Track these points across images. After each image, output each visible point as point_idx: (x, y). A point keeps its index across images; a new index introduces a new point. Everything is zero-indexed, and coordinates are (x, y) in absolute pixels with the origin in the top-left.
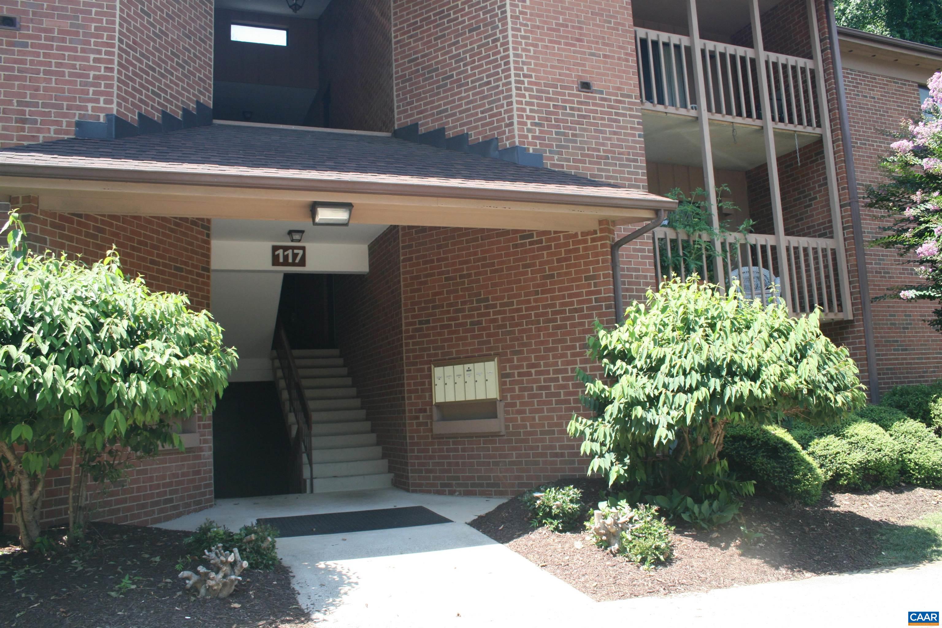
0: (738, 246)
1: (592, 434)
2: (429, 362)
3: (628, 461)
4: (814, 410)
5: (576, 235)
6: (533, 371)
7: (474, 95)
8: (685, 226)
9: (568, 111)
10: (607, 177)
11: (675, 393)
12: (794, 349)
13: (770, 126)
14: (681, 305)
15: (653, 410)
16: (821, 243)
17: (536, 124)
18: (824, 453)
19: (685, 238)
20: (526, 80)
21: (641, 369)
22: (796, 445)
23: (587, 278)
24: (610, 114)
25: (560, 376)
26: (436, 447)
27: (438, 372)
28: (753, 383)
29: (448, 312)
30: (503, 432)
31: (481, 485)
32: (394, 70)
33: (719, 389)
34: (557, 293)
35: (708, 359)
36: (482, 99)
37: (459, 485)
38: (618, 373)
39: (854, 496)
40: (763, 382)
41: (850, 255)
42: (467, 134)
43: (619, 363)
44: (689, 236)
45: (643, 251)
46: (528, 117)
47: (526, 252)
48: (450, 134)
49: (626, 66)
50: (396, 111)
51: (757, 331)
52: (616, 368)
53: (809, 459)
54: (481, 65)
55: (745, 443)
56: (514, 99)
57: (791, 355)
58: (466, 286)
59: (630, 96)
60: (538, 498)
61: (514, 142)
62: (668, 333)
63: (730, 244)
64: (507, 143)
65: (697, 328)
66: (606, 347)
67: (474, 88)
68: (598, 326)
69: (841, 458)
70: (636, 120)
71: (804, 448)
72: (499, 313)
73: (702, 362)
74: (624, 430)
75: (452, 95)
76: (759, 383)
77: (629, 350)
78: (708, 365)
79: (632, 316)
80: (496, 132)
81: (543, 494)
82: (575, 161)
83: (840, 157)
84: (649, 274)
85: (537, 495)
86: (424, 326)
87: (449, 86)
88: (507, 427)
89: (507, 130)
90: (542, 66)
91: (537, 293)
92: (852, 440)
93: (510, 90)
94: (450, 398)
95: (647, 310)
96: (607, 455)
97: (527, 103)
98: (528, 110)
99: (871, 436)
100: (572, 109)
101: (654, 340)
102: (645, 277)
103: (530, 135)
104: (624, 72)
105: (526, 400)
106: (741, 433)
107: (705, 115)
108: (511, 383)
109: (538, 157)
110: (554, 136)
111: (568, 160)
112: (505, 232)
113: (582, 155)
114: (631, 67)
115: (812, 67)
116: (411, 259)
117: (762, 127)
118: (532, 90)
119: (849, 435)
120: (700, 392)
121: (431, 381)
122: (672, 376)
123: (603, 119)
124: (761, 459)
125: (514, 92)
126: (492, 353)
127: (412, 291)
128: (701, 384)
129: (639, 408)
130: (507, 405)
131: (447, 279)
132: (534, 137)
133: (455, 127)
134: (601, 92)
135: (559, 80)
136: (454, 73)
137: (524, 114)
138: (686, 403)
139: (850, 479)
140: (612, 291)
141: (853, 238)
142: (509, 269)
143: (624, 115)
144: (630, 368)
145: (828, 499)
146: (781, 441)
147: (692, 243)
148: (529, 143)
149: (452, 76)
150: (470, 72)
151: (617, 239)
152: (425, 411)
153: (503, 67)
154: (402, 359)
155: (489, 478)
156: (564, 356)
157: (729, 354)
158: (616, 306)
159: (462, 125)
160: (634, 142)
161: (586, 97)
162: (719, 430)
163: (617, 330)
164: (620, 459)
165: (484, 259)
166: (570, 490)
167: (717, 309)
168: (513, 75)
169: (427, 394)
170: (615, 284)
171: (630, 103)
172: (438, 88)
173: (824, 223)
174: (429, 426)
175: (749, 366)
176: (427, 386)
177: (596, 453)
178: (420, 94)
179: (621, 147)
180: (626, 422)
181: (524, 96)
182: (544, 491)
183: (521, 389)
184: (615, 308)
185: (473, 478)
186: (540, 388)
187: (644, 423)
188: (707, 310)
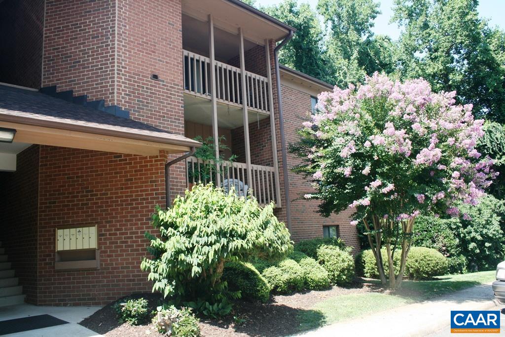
0: (228, 168)
1: (154, 269)
2: (55, 227)
3: (175, 284)
4: (271, 254)
5: (146, 157)
6: (118, 232)
7: (92, 74)
8: (202, 156)
9: (145, 89)
10: (164, 127)
11: (203, 246)
12: (262, 223)
13: (246, 108)
14: (204, 199)
15: (189, 256)
16: (267, 169)
17: (127, 95)
18: (270, 275)
19: (202, 162)
20: (123, 70)
21: (182, 233)
22: (257, 272)
23: (151, 182)
24: (167, 93)
25: (134, 236)
26: (56, 277)
27: (60, 232)
28: (243, 241)
29: (68, 197)
30: (99, 268)
31: (84, 299)
32: (43, 53)
33: (226, 244)
34: (134, 189)
35: (220, 228)
36: (97, 77)
37: (70, 300)
38: (169, 235)
39: (284, 297)
40: (248, 240)
41: (281, 176)
42: (86, 95)
43: (170, 229)
44: (204, 161)
45: (180, 168)
46: (123, 90)
47: (117, 165)
48: (76, 94)
49: (177, 69)
50: (43, 77)
51: (244, 214)
52: (168, 232)
53: (263, 279)
54: (98, 58)
55: (232, 271)
56: (116, 79)
57: (260, 226)
58: (80, 182)
59: (178, 85)
60: (123, 306)
61: (114, 103)
62: (198, 214)
63: (224, 167)
64: (110, 103)
65: (213, 211)
66: (163, 220)
67: (93, 70)
68: (158, 208)
69: (278, 277)
70: (180, 98)
71: (261, 274)
72: (99, 199)
73: (217, 230)
74: (174, 266)
75: (79, 73)
76: (246, 240)
77: (176, 222)
78: (220, 231)
79: (178, 203)
80: (103, 96)
81: (126, 304)
82: (147, 117)
83: (278, 127)
84: (183, 181)
85: (122, 304)
86: (52, 205)
87: (77, 67)
88: (101, 265)
89: (110, 96)
90: (132, 63)
91: (122, 189)
92: (283, 268)
93: (114, 74)
94: (67, 248)
95: (185, 201)
96: (162, 280)
97: (123, 83)
98: (123, 86)
99: (292, 266)
100: (147, 88)
101: (190, 217)
102: (181, 182)
103: (123, 100)
104: (176, 72)
105: (113, 249)
106: (230, 266)
107: (215, 99)
108: (105, 239)
109: (127, 113)
110: (136, 102)
111: (143, 116)
112: (106, 153)
113: (151, 114)
114: (180, 70)
115: (267, 81)
116: (46, 165)
117: (242, 109)
118: (126, 75)
119: (281, 266)
120: (216, 246)
121: (55, 238)
122: (201, 237)
123: (163, 96)
124: (240, 280)
125: (116, 75)
126: (94, 222)
127: (46, 184)
128: (216, 241)
129: (183, 255)
130: (102, 252)
131: (68, 178)
132: (125, 102)
133: (79, 91)
134: (163, 81)
135: (141, 72)
136: (81, 60)
137: (121, 88)
138: (209, 252)
139: (282, 288)
140: (165, 189)
141: (283, 167)
142: (106, 174)
143: (174, 95)
144: (175, 232)
145: (272, 299)
146: (250, 270)
147: (205, 165)
148: (123, 105)
149: (80, 62)
150: (90, 61)
151: (169, 161)
152: (50, 255)
153: (111, 61)
154: (36, 224)
155: (89, 295)
156: (137, 224)
157: (232, 225)
158: (167, 198)
159: (83, 90)
160: (179, 109)
161: (155, 83)
162: (222, 265)
163: (169, 211)
164: (170, 283)
165: (92, 167)
166: (141, 300)
167: (223, 201)
168: (116, 66)
169: (52, 246)
170: (167, 185)
171: (178, 89)
172: (70, 67)
173: (269, 159)
174: (52, 265)
175: (241, 232)
176: (52, 241)
177: (157, 280)
178: (59, 69)
179: (172, 112)
180: (175, 262)
181: (121, 78)
182: (127, 302)
183: (111, 243)
184: (166, 199)
185: (79, 295)
186: (123, 242)
187: (185, 263)
188: (218, 202)
